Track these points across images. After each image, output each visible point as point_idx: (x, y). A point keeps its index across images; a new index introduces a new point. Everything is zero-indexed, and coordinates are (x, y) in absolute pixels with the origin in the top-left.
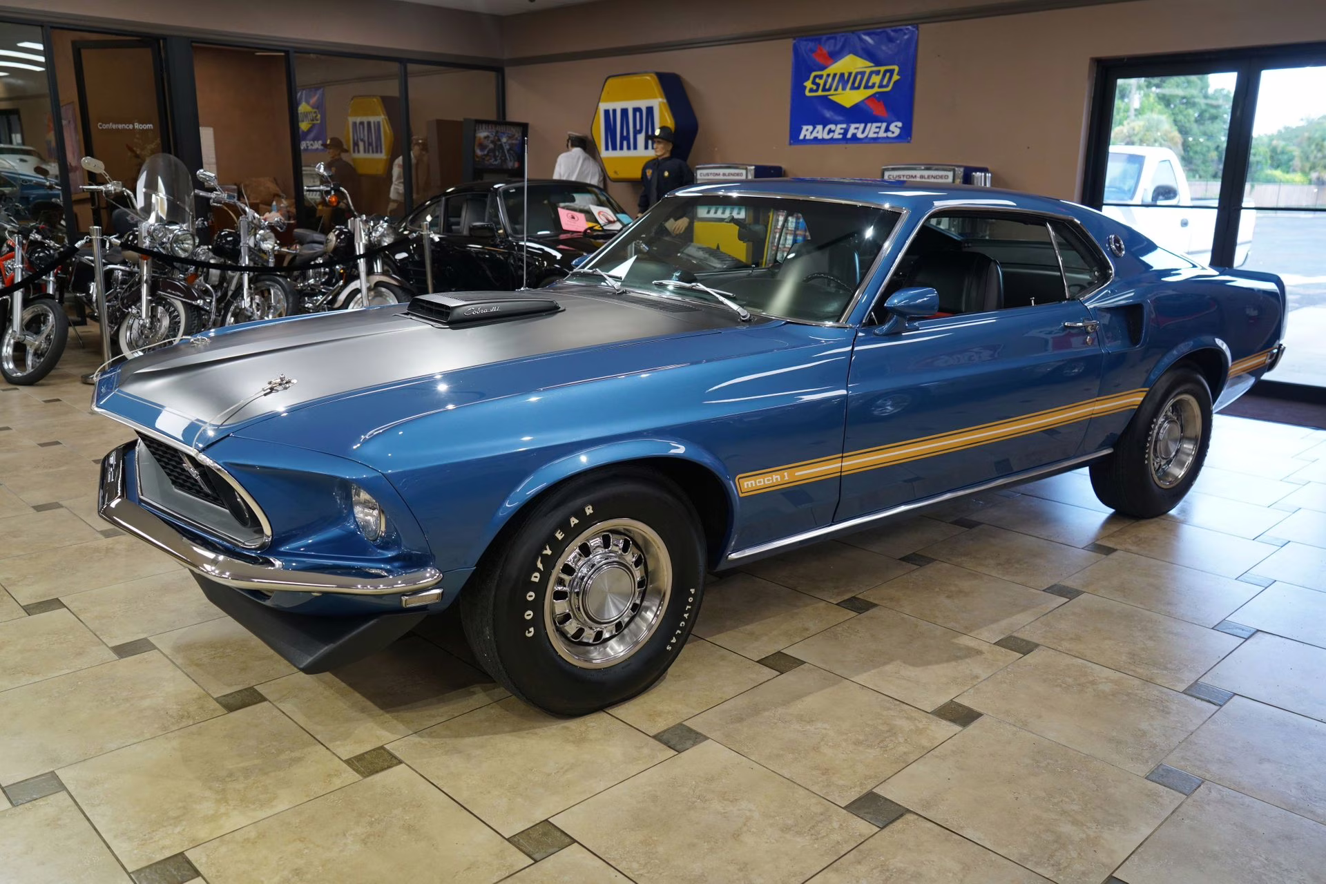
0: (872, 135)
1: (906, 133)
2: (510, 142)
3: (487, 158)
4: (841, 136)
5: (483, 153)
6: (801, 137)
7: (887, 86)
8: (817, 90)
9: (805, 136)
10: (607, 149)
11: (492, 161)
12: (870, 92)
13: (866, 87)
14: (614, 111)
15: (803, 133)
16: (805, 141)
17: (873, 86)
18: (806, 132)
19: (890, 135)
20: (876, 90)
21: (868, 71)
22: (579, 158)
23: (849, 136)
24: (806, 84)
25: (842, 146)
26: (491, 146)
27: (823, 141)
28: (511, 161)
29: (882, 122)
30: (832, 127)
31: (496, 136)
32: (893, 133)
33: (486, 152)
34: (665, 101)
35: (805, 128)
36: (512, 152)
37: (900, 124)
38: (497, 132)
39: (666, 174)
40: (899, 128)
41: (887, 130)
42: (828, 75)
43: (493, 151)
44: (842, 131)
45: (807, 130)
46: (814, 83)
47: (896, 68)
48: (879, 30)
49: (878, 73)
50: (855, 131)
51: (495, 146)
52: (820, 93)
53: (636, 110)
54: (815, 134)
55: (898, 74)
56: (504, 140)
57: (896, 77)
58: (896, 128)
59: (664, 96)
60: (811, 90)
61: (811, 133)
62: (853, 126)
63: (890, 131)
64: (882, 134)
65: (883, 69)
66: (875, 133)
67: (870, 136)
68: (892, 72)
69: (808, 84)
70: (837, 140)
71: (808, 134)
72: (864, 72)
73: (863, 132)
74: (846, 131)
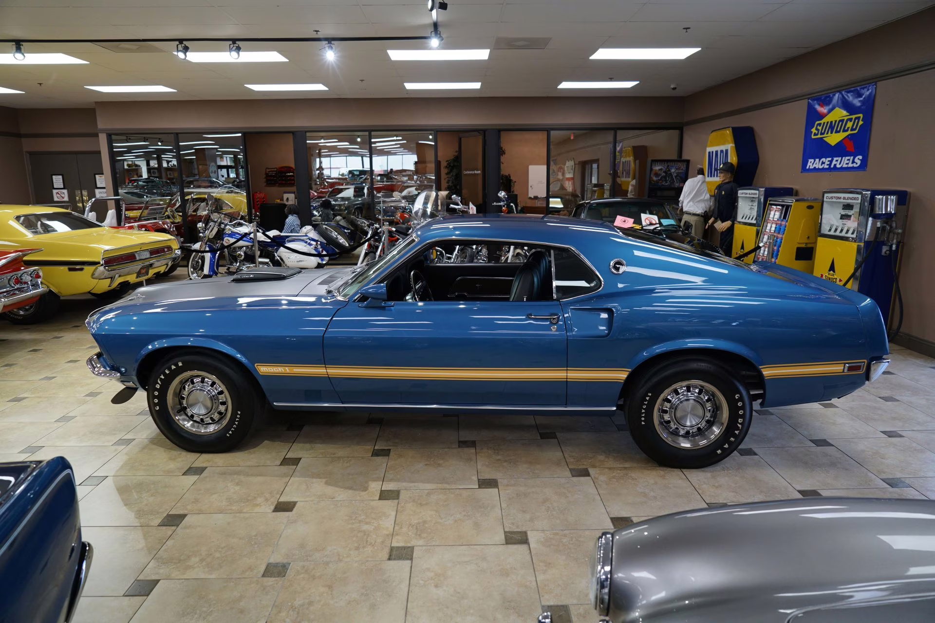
0: (845, 166)
1: (864, 165)
2: (677, 171)
3: (660, 182)
4: (828, 167)
5: (657, 179)
6: (808, 168)
7: (855, 130)
8: (817, 135)
9: (810, 166)
10: (708, 176)
11: (663, 183)
12: (846, 134)
13: (844, 131)
14: (713, 152)
15: (809, 164)
16: (810, 170)
17: (847, 131)
18: (812, 164)
19: (855, 165)
20: (849, 132)
21: (846, 118)
22: (699, 182)
23: (832, 166)
24: (812, 130)
25: (828, 174)
26: (664, 174)
27: (819, 169)
28: (677, 182)
29: (851, 156)
30: (823, 160)
31: (667, 168)
32: (857, 164)
33: (659, 178)
34: (734, 145)
35: (810, 160)
36: (678, 177)
37: (861, 157)
38: (668, 166)
39: (723, 193)
40: (860, 160)
41: (853, 162)
42: (824, 123)
43: (665, 177)
44: (829, 163)
45: (811, 162)
46: (817, 129)
47: (861, 115)
48: (853, 89)
49: (850, 120)
50: (836, 163)
51: (666, 174)
52: (819, 136)
53: (722, 151)
54: (814, 165)
55: (862, 120)
56: (673, 170)
57: (861, 123)
58: (858, 160)
59: (734, 143)
60: (815, 134)
61: (813, 164)
62: (835, 159)
63: (855, 162)
64: (850, 165)
65: (854, 117)
66: (847, 164)
67: (843, 166)
68: (858, 118)
69: (814, 130)
70: (826, 169)
71: (811, 164)
72: (844, 120)
73: (840, 164)
74: (831, 162)
